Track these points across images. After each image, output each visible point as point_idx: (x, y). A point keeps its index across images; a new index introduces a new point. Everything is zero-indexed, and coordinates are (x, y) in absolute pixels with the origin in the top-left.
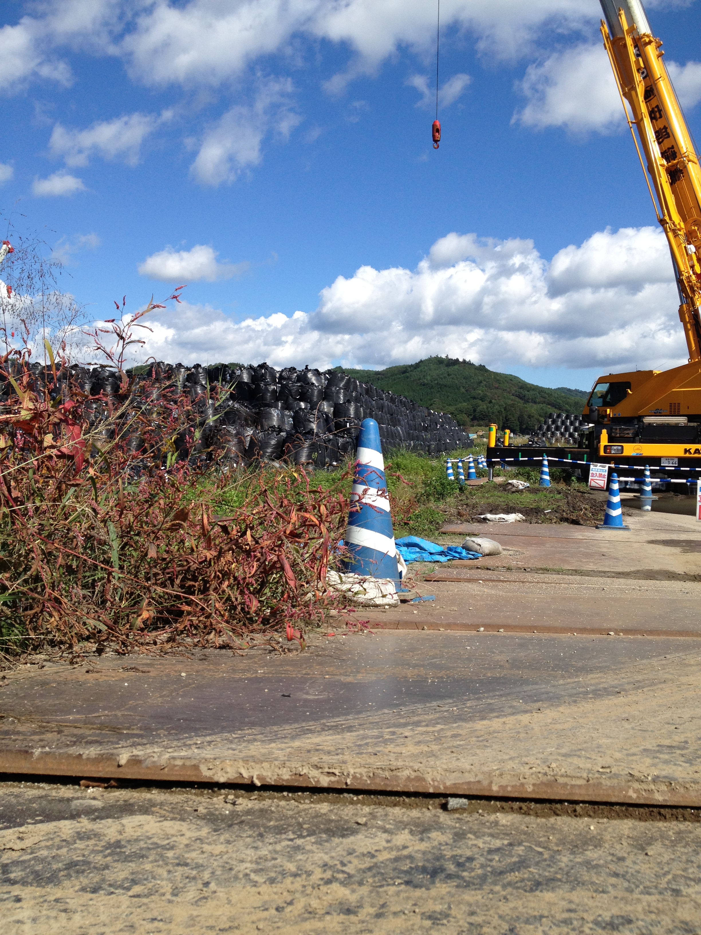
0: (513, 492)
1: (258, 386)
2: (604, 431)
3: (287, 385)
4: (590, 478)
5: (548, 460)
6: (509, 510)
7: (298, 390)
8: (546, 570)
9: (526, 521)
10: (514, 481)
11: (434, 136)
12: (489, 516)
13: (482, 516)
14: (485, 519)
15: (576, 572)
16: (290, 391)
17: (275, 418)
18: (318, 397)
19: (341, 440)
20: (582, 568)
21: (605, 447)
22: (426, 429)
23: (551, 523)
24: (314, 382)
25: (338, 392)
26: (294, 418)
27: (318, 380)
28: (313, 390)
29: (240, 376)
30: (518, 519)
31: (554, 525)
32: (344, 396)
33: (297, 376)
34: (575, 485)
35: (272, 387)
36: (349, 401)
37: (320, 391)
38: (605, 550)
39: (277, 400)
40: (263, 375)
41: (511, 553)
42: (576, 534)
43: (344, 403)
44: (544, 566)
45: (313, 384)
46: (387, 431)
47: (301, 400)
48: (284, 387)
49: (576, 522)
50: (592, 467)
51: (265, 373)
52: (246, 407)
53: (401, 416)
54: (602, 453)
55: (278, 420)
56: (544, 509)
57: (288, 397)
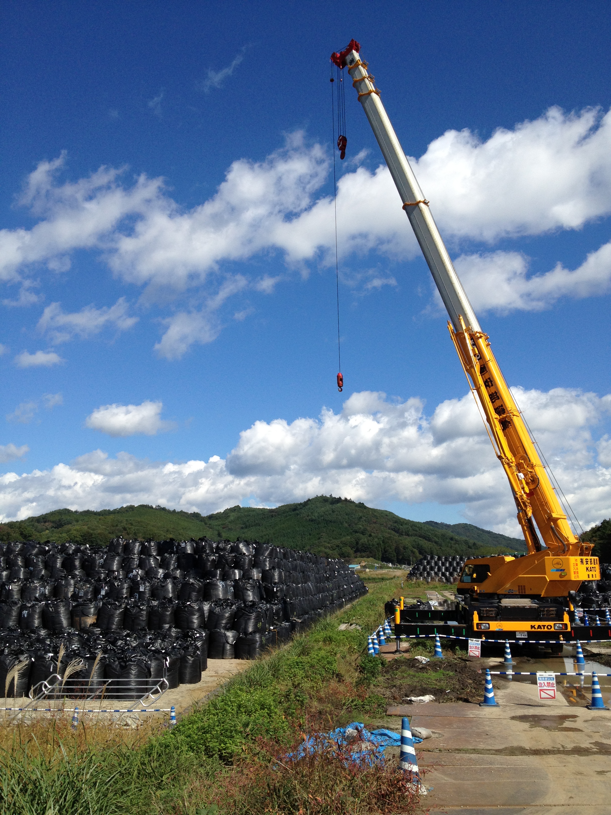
0: (420, 669)
1: (200, 556)
2: (476, 613)
3: (224, 555)
4: (469, 649)
5: (439, 637)
6: (424, 693)
7: (232, 560)
8: (459, 750)
9: (436, 701)
10: (419, 657)
11: (338, 383)
12: (413, 698)
13: (409, 699)
14: (411, 701)
15: (475, 751)
16: (226, 560)
17: (220, 589)
18: (249, 564)
19: (274, 607)
20: (478, 748)
21: (477, 624)
22: (327, 579)
23: (452, 702)
24: (245, 552)
25: (265, 561)
26: (234, 587)
27: (248, 550)
28: (244, 559)
29: (185, 548)
30: (431, 699)
31: (453, 704)
32: (270, 564)
33: (231, 546)
34: (459, 653)
35: (212, 558)
36: (274, 568)
37: (250, 560)
38: (487, 728)
39: (216, 568)
40: (204, 547)
41: (437, 735)
42: (469, 713)
43: (270, 569)
44: (457, 747)
45: (245, 554)
46: (303, 590)
47: (235, 568)
48: (220, 557)
49: (466, 701)
50: (469, 641)
51: (205, 545)
52: (198, 580)
53: (310, 572)
54: (475, 629)
55: (223, 590)
56: (445, 690)
57: (224, 566)
